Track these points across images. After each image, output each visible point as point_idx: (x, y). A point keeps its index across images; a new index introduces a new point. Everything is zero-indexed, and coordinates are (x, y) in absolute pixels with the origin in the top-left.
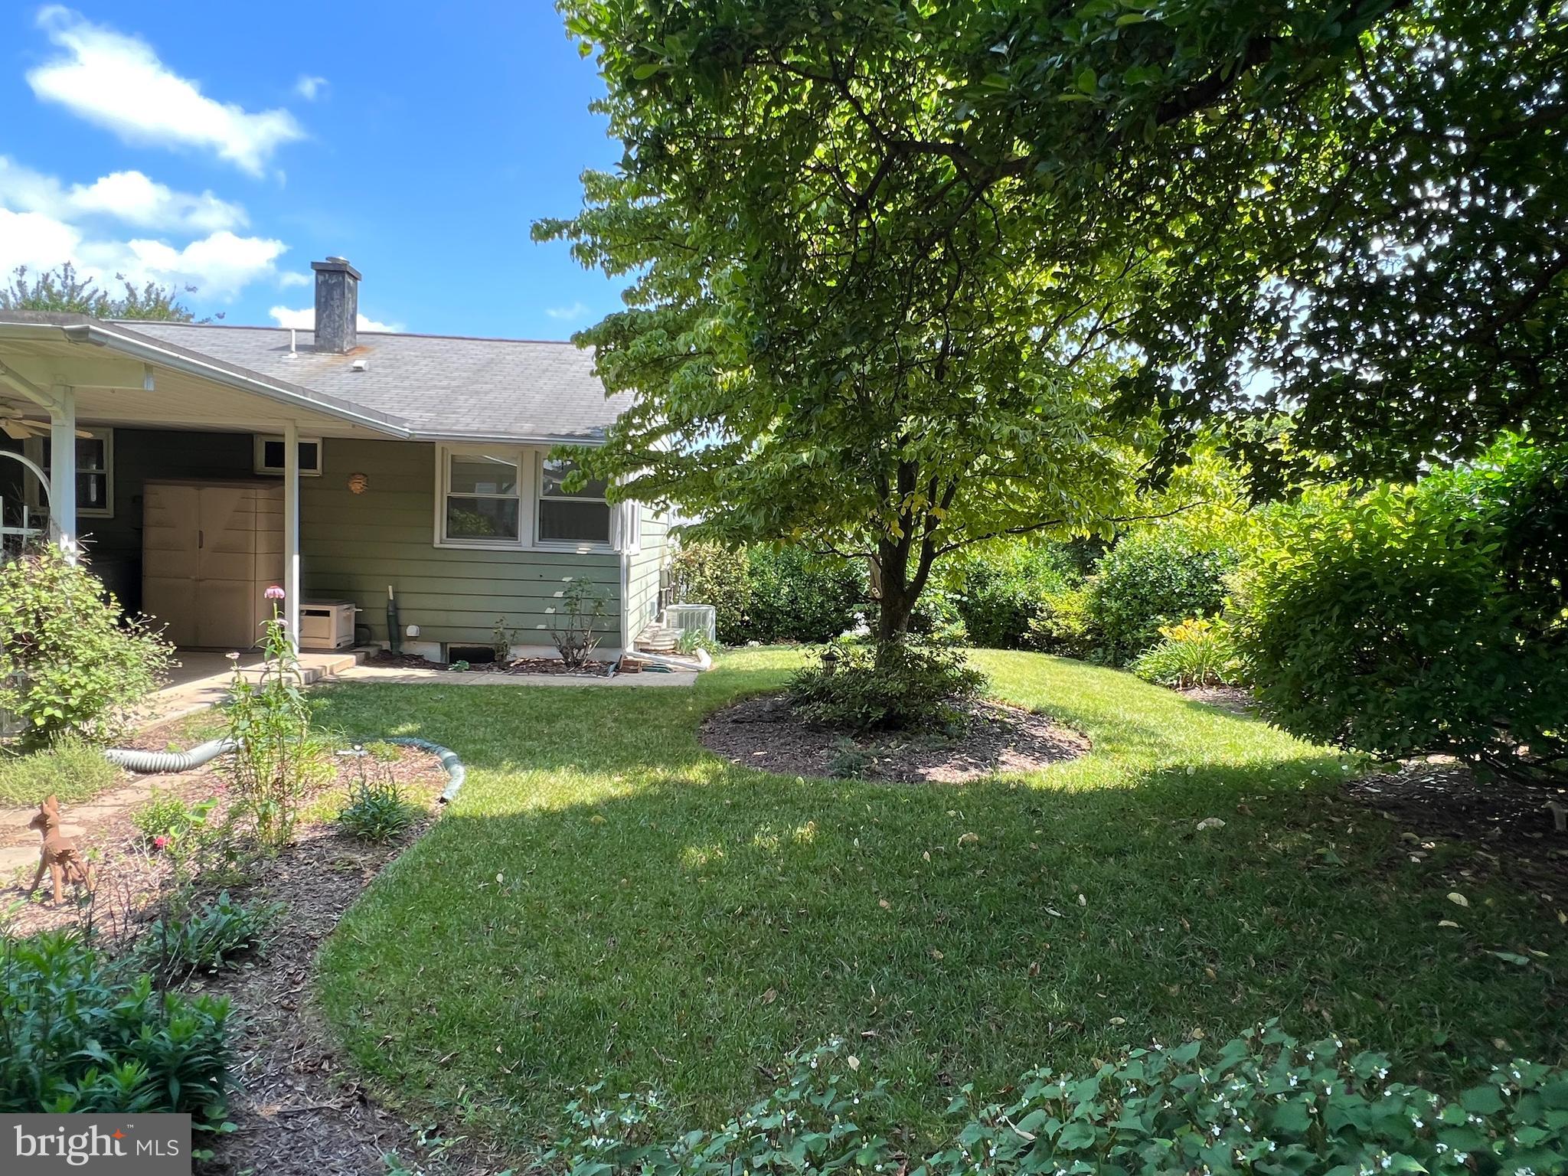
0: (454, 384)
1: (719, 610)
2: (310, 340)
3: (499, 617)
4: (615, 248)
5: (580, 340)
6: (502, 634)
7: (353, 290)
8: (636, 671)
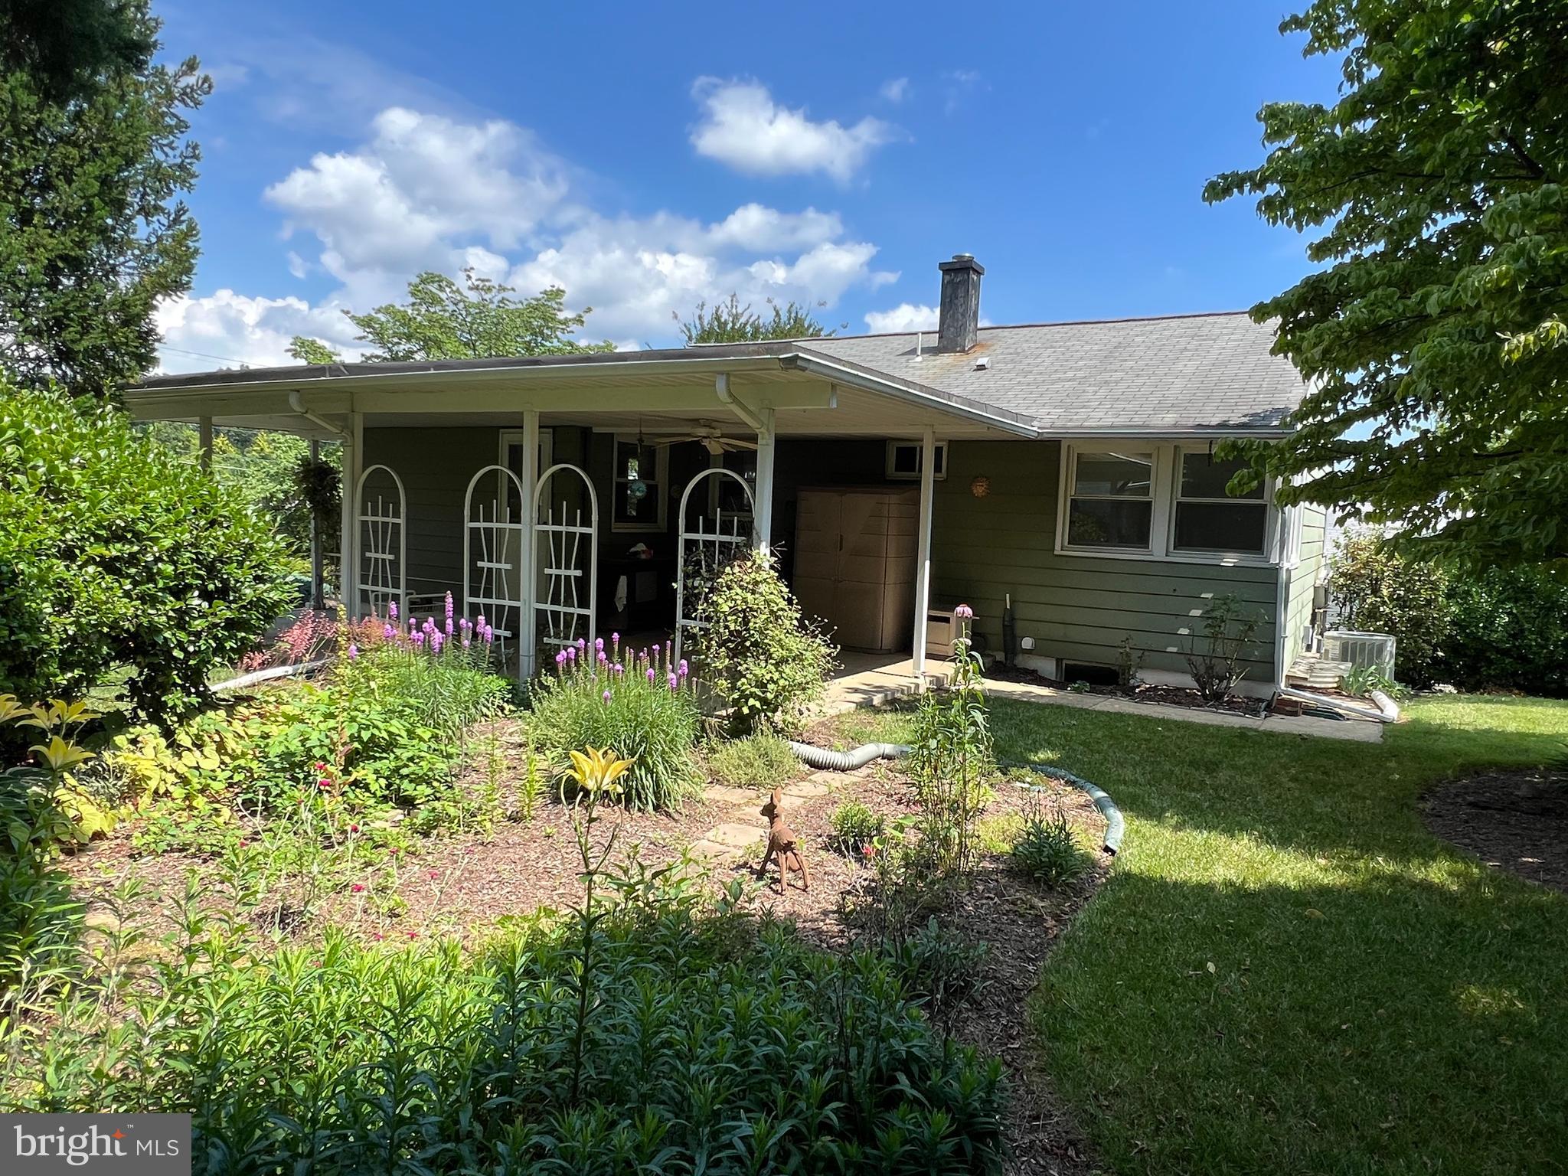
0: (1080, 374)
1: (1399, 642)
2: (934, 341)
3: (1124, 635)
4: (1316, 192)
5: (1260, 313)
6: (1128, 655)
7: (976, 286)
8: (1295, 714)
